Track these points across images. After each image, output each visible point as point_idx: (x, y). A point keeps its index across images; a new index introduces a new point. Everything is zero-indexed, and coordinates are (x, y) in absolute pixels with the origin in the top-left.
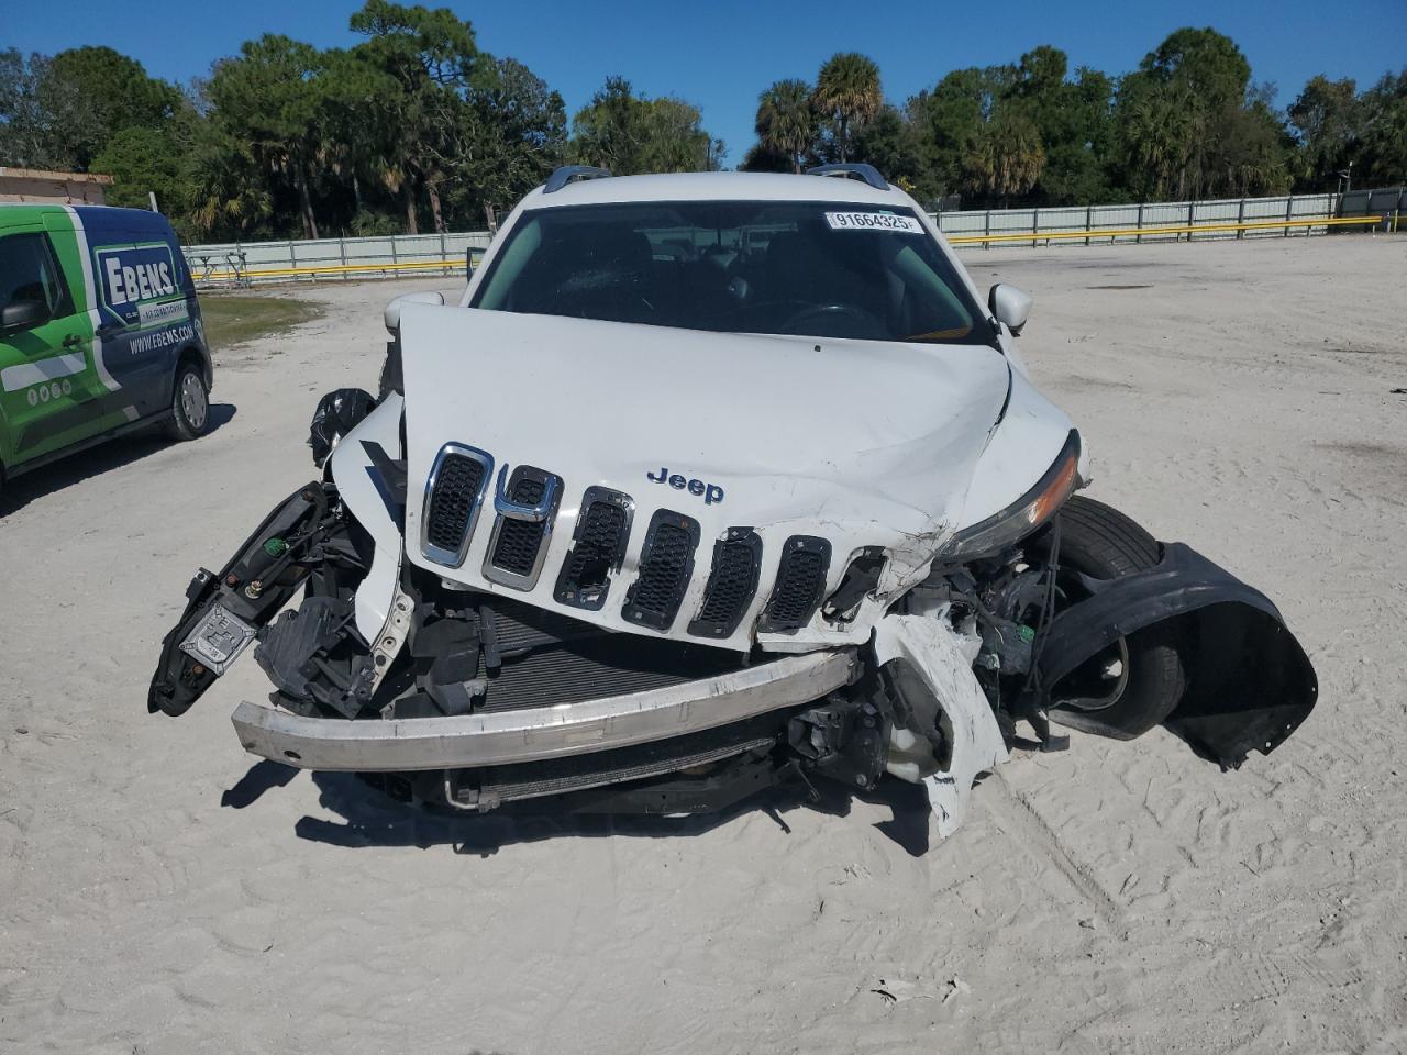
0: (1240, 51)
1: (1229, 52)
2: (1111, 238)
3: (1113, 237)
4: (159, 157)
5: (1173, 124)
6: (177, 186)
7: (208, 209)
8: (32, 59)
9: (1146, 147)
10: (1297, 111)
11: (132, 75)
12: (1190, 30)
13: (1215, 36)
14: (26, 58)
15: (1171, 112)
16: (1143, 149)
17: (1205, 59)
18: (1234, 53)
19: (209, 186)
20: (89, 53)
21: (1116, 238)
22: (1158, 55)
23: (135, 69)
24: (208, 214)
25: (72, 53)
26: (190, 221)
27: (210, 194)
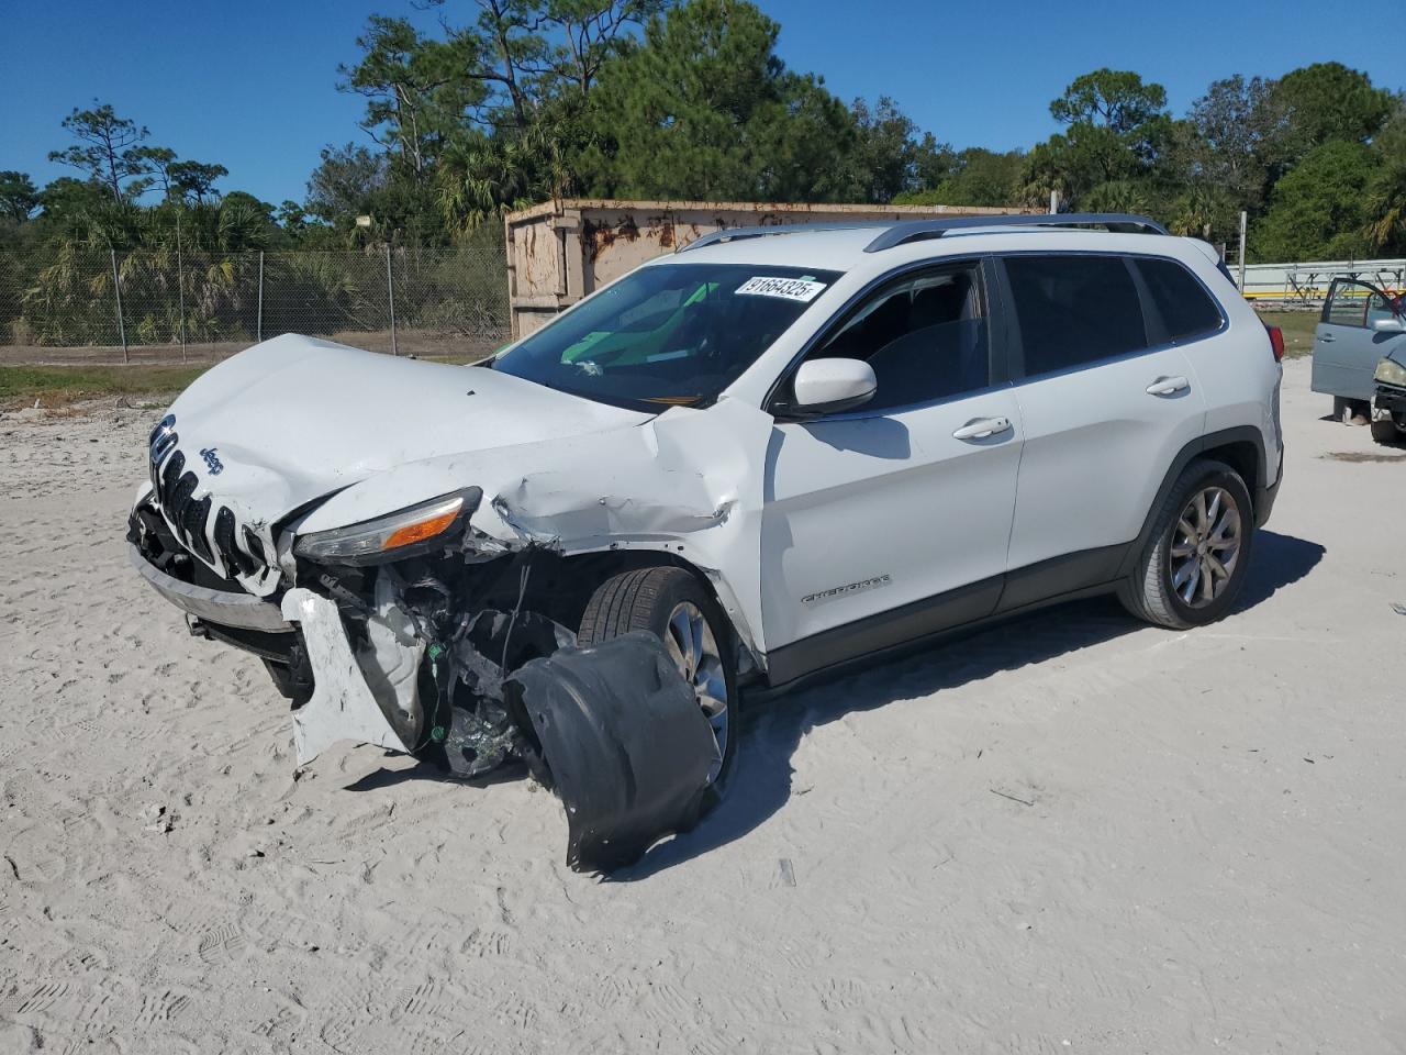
4: (1351, 170)
6: (1358, 199)
7: (1384, 222)
8: (1251, 84)
11: (1354, 87)
14: (1247, 83)
19: (1392, 197)
20: (1317, 71)
23: (1360, 80)
24: (1382, 229)
25: (1299, 73)
26: (1362, 234)
27: (1392, 205)
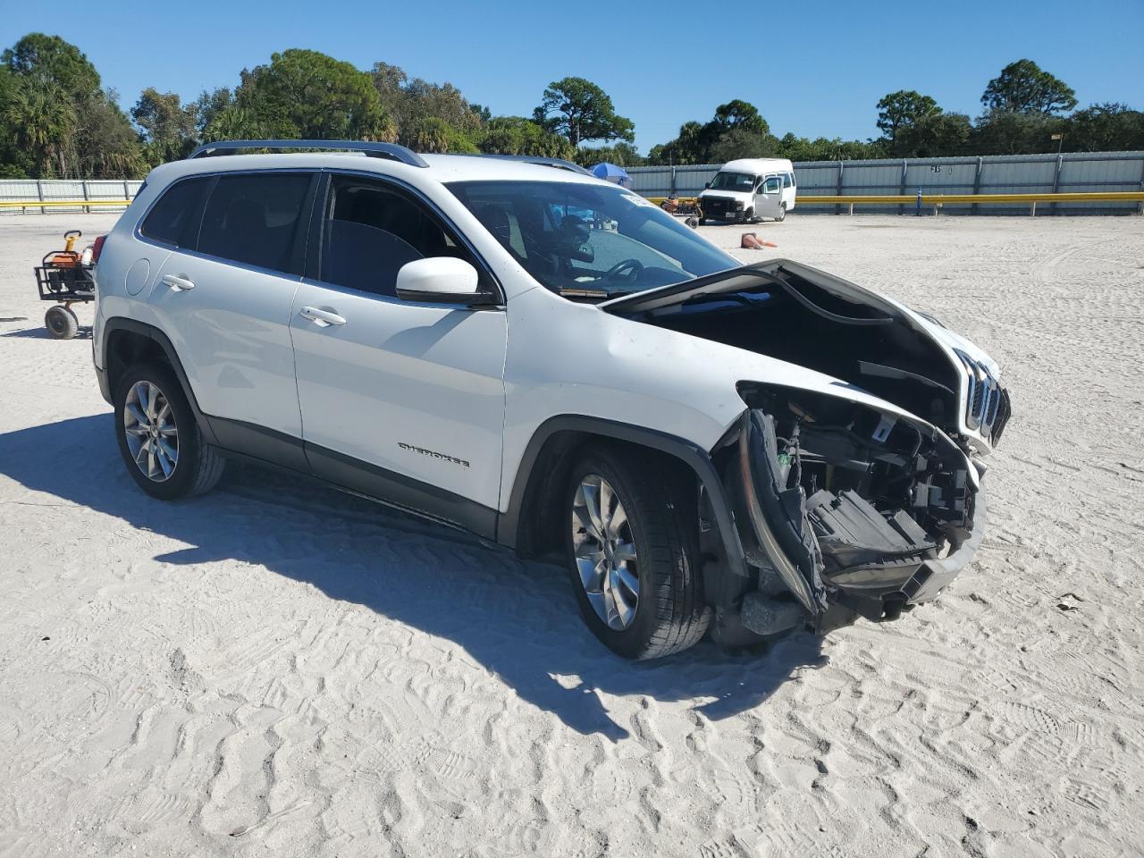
0: (88, 59)
1: (79, 59)
2: (21, 209)
3: (24, 208)
5: (51, 112)
9: (31, 130)
10: (138, 113)
12: (41, 35)
13: (64, 43)
15: (46, 103)
16: (29, 132)
17: (60, 61)
18: (83, 60)
21: (26, 208)
22: (15, 52)
